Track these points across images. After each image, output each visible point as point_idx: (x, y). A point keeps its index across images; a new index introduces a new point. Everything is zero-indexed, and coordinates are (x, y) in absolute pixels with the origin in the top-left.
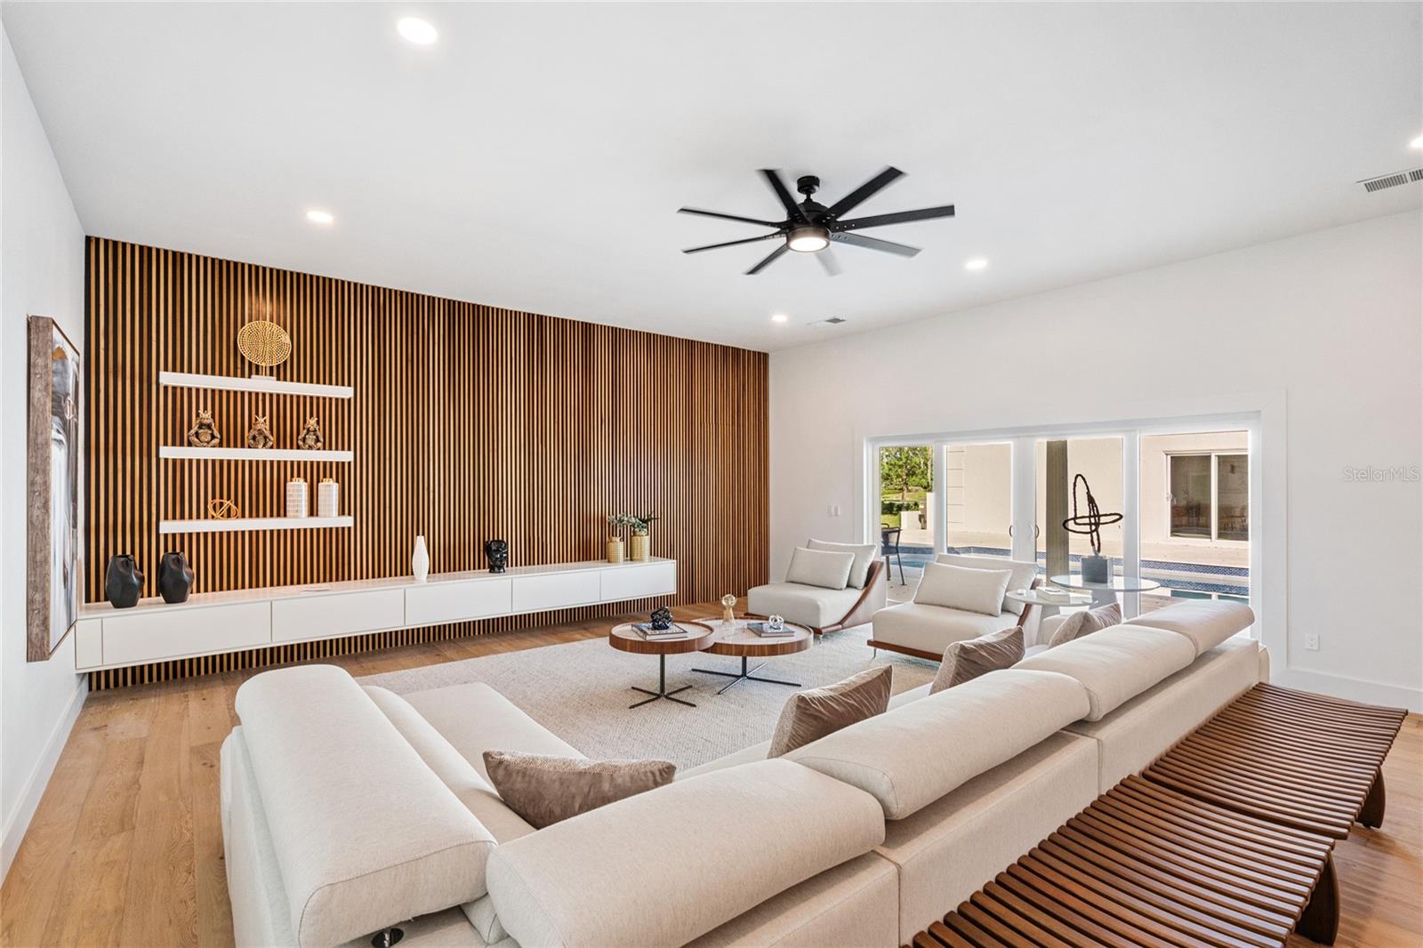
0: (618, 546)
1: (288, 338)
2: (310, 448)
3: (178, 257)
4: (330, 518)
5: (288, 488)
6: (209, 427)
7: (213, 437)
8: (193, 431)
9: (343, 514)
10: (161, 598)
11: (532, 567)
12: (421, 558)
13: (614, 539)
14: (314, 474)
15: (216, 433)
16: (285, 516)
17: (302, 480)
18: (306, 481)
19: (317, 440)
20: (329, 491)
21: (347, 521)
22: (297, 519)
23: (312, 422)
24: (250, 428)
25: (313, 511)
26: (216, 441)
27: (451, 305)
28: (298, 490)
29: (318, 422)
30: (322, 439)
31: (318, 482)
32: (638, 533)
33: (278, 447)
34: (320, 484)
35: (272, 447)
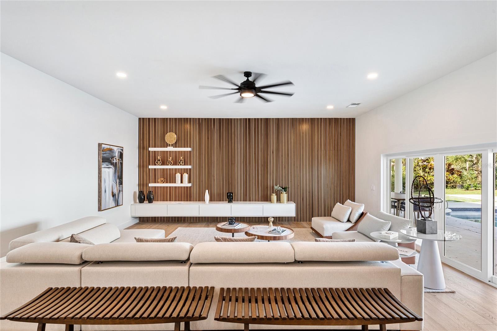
0: (274, 197)
1: (176, 136)
2: (181, 165)
3: (155, 119)
4: (186, 184)
5: (176, 176)
6: (159, 160)
7: (160, 163)
8: (156, 162)
9: (189, 183)
10: (147, 202)
11: (246, 202)
12: (207, 196)
13: (273, 194)
14: (182, 172)
15: (161, 162)
16: (175, 183)
17: (179, 173)
18: (180, 174)
19: (183, 163)
20: (186, 176)
21: (190, 185)
22: (178, 184)
23: (181, 158)
24: (168, 161)
25: (182, 182)
26: (161, 164)
27: (220, 120)
28: (178, 176)
29: (183, 158)
30: (184, 162)
31: (183, 174)
32: (283, 193)
33: (174, 165)
34: (183, 175)
35: (172, 165)
